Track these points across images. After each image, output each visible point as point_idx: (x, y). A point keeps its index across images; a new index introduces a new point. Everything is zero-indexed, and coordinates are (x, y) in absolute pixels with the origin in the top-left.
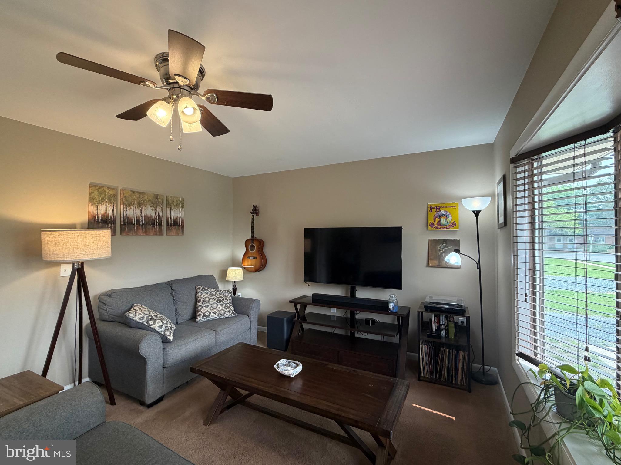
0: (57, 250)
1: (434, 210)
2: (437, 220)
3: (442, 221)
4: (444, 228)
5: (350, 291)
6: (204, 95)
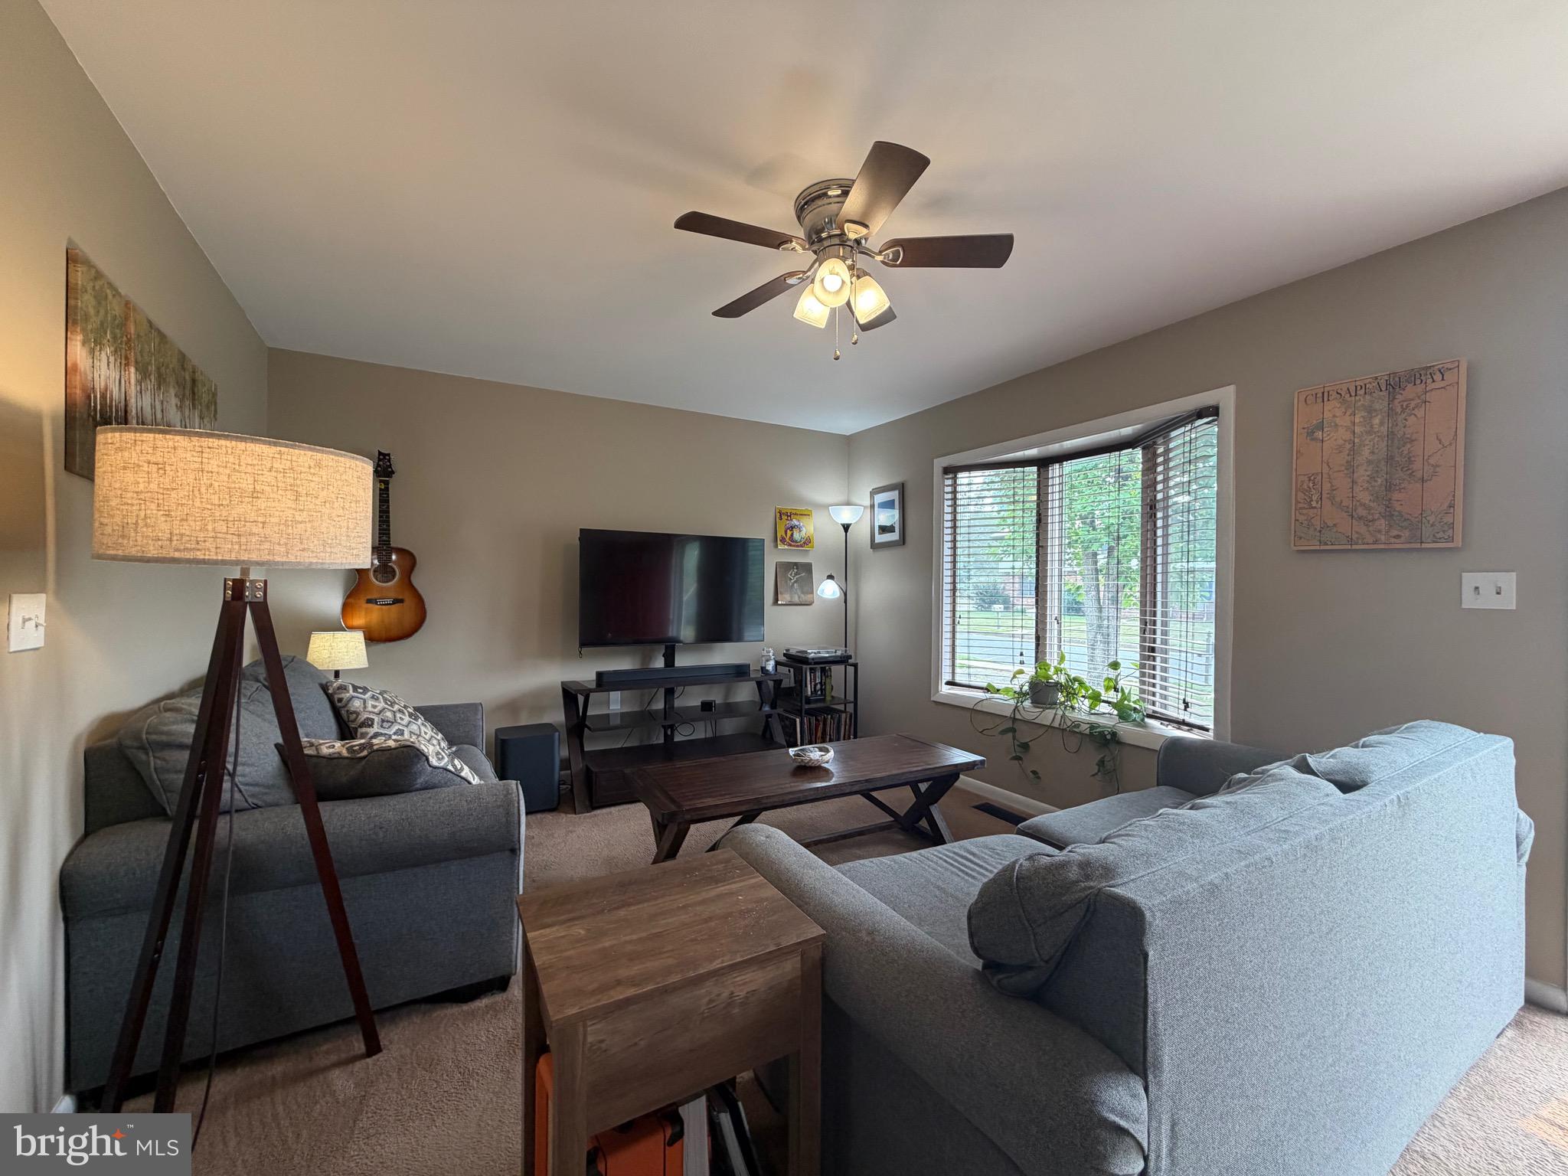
0: (301, 523)
1: (784, 517)
2: (789, 533)
3: (794, 536)
4: (798, 546)
5: (663, 656)
6: (880, 252)
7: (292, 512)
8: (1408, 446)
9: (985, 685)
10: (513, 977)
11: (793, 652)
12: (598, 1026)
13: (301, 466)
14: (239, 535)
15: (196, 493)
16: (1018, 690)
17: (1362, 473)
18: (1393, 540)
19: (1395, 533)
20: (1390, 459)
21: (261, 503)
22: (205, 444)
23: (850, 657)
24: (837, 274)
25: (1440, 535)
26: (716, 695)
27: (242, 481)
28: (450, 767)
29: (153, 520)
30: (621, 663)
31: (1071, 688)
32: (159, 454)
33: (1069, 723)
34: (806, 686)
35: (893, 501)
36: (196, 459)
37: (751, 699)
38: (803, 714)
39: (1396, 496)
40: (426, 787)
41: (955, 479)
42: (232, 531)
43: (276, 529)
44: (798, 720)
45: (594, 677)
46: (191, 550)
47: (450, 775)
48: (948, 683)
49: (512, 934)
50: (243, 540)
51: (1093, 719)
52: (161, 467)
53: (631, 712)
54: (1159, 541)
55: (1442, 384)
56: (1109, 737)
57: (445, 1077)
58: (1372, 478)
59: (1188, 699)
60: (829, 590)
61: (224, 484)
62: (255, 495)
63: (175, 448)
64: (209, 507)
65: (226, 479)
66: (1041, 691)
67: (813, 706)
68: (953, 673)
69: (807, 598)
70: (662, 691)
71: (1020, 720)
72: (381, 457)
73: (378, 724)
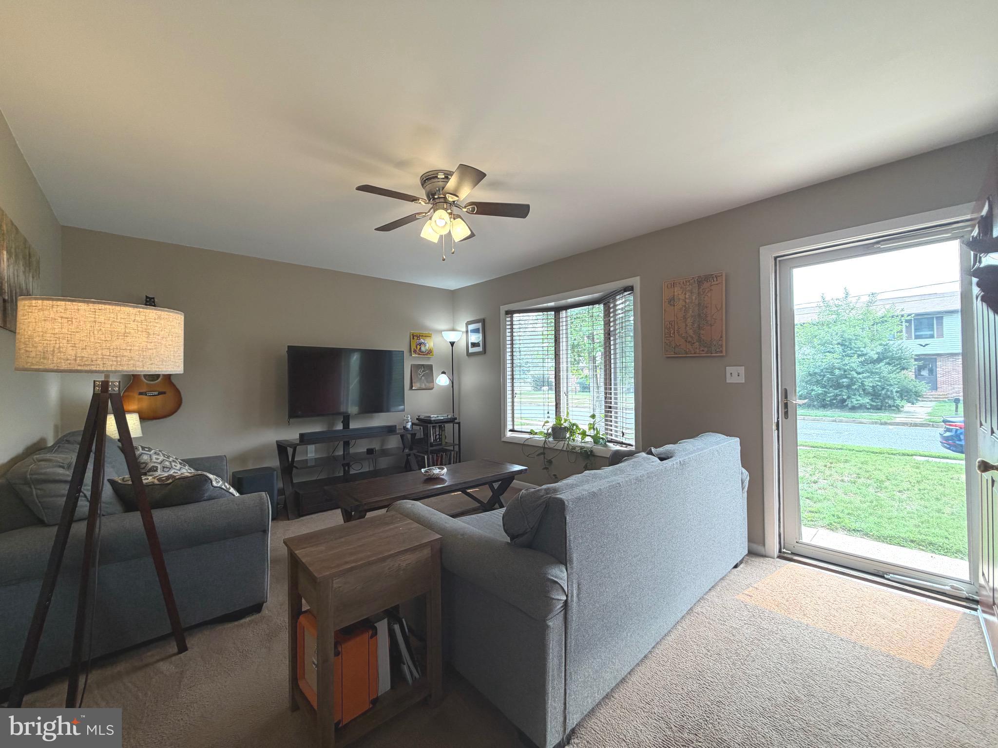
0: (151, 349)
1: (415, 338)
2: (419, 347)
3: (422, 348)
4: (424, 355)
5: (342, 422)
6: (465, 207)
7: (146, 343)
8: (705, 309)
9: (529, 431)
10: (264, 604)
11: (422, 417)
12: (339, 580)
13: (150, 318)
14: (117, 357)
15: (92, 334)
16: (546, 432)
17: (690, 321)
18: (701, 352)
19: (702, 349)
20: (699, 315)
21: (129, 339)
22: (97, 308)
23: (456, 419)
24: (443, 219)
25: (718, 350)
26: (376, 445)
27: (118, 327)
28: (223, 487)
29: (64, 349)
30: (315, 427)
31: (572, 429)
32: (68, 313)
33: (571, 447)
34: (430, 437)
35: (479, 329)
36: (92, 316)
37: (397, 446)
38: (429, 453)
39: (702, 332)
40: (210, 499)
41: (512, 317)
42: (112, 354)
43: (137, 353)
44: (426, 457)
45: (297, 436)
46: (88, 365)
47: (224, 491)
48: (511, 431)
49: (264, 579)
50: (119, 359)
51: (583, 445)
52: (70, 320)
53: (320, 458)
54: (612, 352)
55: (717, 283)
56: (589, 453)
57: (231, 655)
58: (693, 323)
59: (624, 431)
60: (442, 380)
61: (108, 329)
62: (125, 335)
63: (78, 310)
64: (99, 342)
65: (109, 327)
66: (558, 432)
67: (434, 448)
68: (513, 425)
69: (429, 385)
70: (342, 443)
71: (547, 448)
72: (148, 300)
73: (161, 469)
